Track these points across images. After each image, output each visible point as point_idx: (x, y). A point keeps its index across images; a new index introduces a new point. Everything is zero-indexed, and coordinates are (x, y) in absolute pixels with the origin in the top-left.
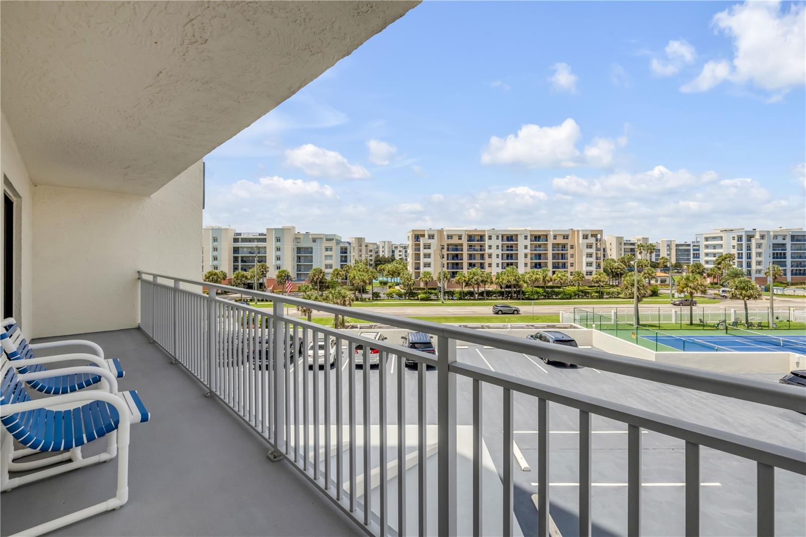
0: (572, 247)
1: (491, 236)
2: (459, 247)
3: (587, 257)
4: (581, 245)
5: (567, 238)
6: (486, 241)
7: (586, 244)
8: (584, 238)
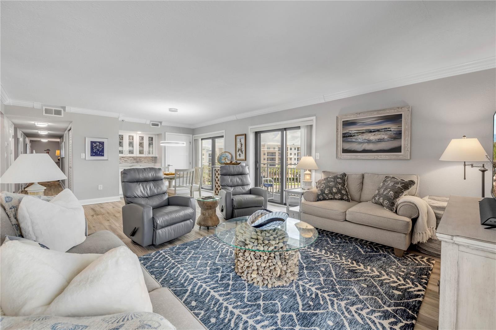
1: (291, 148)
2: (274, 154)
6: (289, 151)
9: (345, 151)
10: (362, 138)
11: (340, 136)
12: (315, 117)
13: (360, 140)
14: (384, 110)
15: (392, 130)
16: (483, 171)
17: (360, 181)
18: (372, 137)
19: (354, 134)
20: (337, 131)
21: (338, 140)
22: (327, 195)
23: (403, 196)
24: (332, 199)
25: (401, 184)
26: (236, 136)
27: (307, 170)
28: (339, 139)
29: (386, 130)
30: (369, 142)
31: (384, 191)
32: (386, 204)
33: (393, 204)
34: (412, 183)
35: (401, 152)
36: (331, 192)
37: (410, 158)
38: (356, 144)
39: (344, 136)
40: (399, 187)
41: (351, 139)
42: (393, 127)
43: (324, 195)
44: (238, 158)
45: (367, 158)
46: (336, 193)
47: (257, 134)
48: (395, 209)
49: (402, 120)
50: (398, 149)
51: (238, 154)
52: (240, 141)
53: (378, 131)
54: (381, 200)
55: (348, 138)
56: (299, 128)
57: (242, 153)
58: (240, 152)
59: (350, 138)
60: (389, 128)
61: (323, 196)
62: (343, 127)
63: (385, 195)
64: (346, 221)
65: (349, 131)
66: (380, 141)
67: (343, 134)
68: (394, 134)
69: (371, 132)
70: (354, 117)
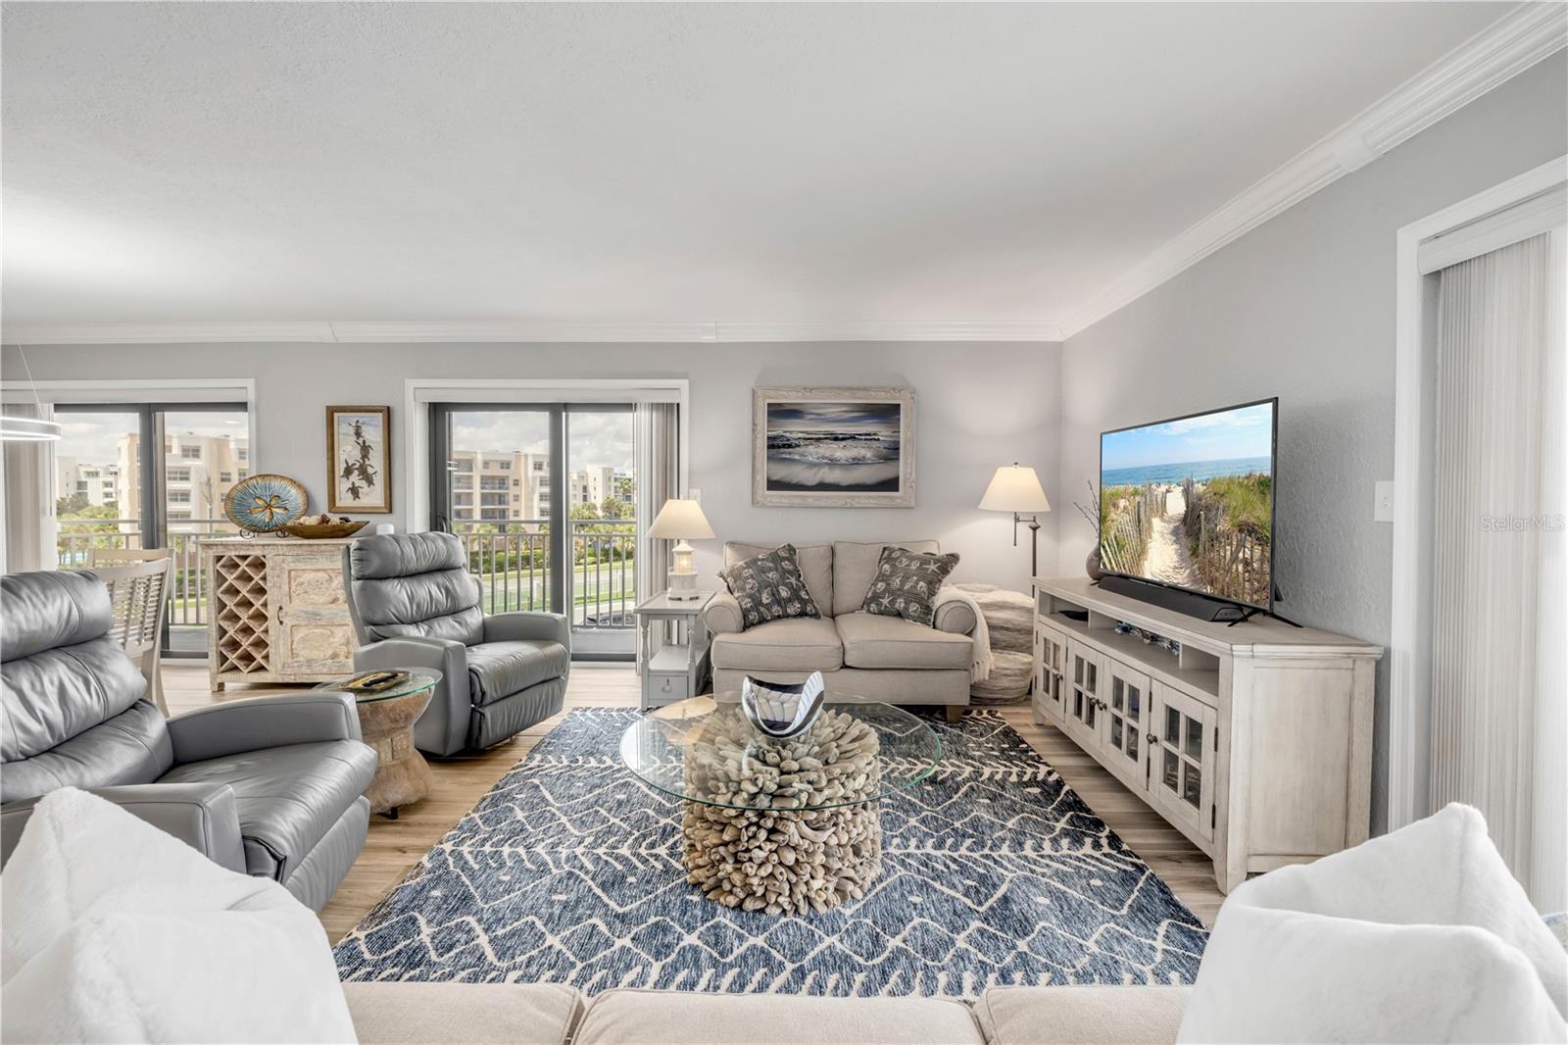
0: (516, 483)
3: (541, 500)
4: (530, 480)
5: (508, 468)
7: (538, 479)
8: (535, 468)
9: (774, 485)
10: (817, 453)
11: (762, 443)
12: (687, 381)
13: (811, 459)
14: (866, 389)
15: (881, 438)
16: (1034, 529)
17: (829, 561)
18: (840, 452)
19: (797, 442)
20: (753, 431)
21: (757, 455)
22: (768, 609)
23: (942, 589)
24: (779, 617)
25: (935, 563)
26: (331, 411)
27: (682, 541)
28: (758, 451)
29: (869, 437)
30: (833, 463)
31: (903, 583)
32: (915, 611)
33: (927, 609)
34: (953, 558)
35: (897, 490)
36: (777, 600)
37: (916, 504)
38: (804, 466)
39: (771, 443)
40: (933, 571)
41: (790, 453)
42: (883, 432)
43: (762, 609)
44: (345, 500)
45: (830, 503)
46: (789, 600)
47: (438, 413)
48: (932, 620)
49: (899, 420)
50: (891, 484)
51: (342, 486)
52: (358, 434)
53: (853, 437)
54: (900, 604)
55: (782, 450)
56: (629, 407)
57: (370, 482)
58: (355, 477)
59: (786, 450)
60: (875, 434)
61: (759, 612)
62: (768, 421)
63: (908, 592)
64: (844, 666)
65: (785, 432)
66: (857, 462)
67: (769, 438)
68: (885, 448)
69: (836, 439)
70: (798, 398)
